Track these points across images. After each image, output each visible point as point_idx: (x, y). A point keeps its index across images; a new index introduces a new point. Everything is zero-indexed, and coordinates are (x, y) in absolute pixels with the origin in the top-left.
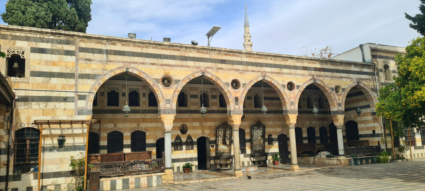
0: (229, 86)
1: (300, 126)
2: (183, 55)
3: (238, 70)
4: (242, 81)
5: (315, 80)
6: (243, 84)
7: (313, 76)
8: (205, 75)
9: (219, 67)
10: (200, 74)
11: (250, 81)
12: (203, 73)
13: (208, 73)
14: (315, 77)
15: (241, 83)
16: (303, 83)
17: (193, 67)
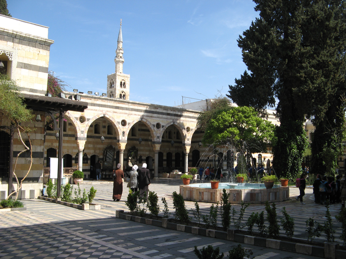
0: (119, 124)
1: (162, 151)
2: (93, 102)
3: (126, 114)
4: (128, 122)
5: (174, 123)
6: (128, 123)
7: (173, 119)
8: (106, 116)
9: (115, 111)
10: (102, 116)
11: (133, 121)
12: (104, 115)
13: (108, 115)
14: (174, 120)
15: (127, 123)
16: (166, 124)
17: (99, 111)
